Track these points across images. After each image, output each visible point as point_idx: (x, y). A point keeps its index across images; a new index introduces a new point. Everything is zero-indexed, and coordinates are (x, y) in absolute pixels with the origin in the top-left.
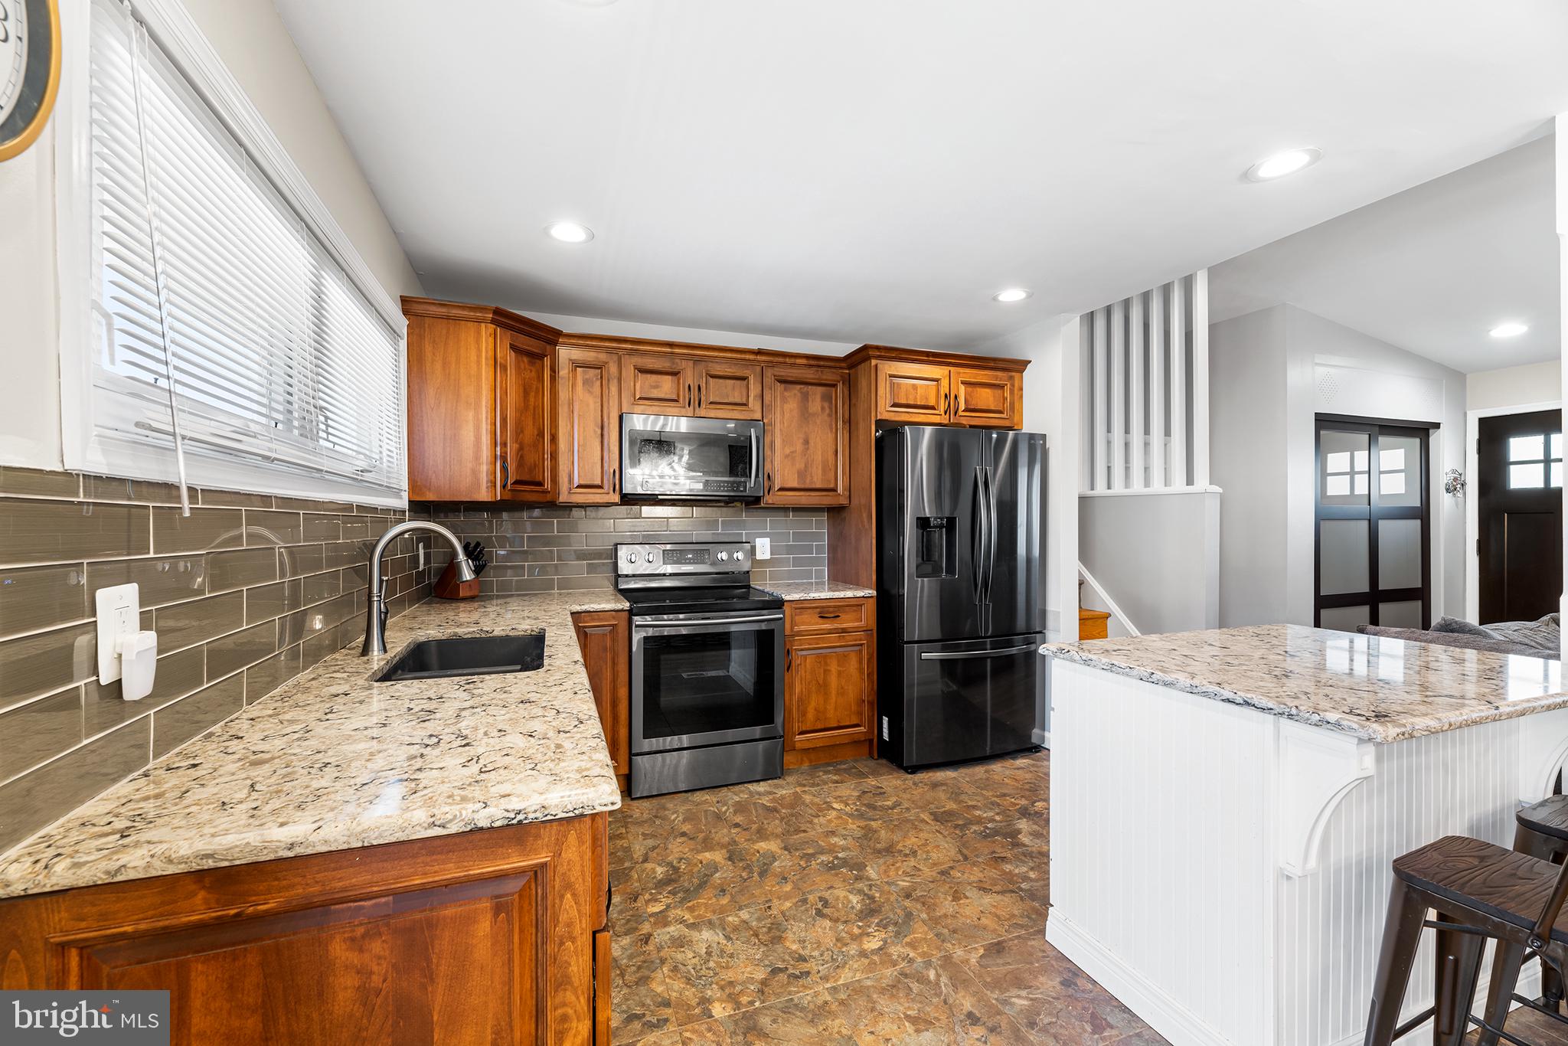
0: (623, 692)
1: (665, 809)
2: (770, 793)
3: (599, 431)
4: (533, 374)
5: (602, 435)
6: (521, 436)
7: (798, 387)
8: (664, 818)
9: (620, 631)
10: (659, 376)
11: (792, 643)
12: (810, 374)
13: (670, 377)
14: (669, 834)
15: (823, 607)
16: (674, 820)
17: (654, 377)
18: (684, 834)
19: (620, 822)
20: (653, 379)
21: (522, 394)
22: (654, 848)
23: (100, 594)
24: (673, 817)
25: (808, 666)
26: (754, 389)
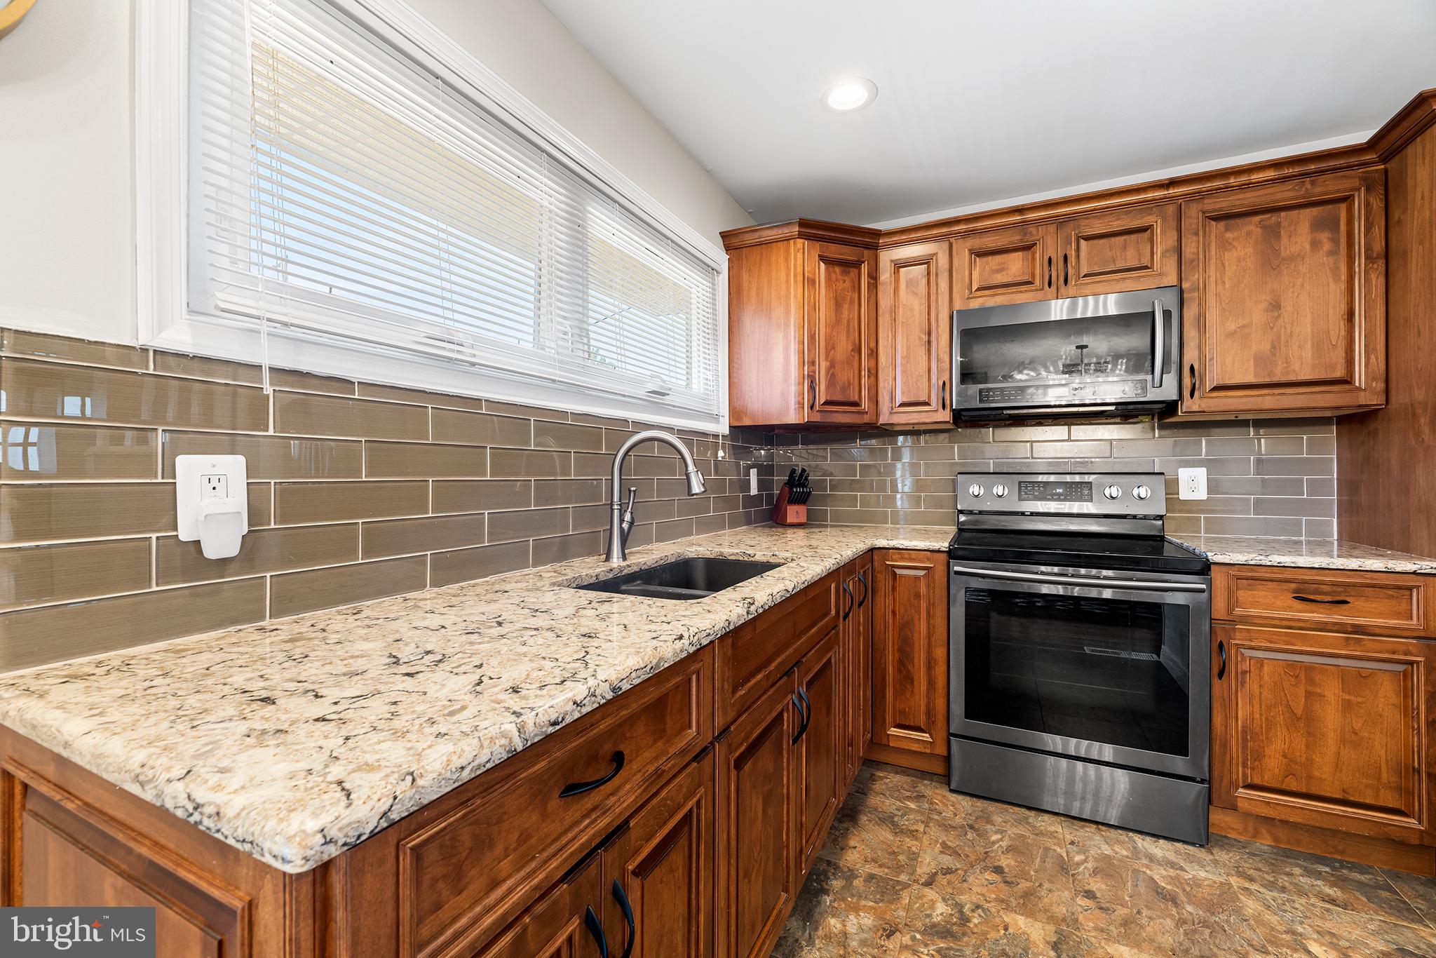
0: (940, 653)
1: (989, 821)
2: (1173, 865)
3: (925, 338)
4: (848, 284)
5: (929, 342)
6: (832, 352)
7: (1257, 219)
8: (981, 834)
9: (937, 576)
10: (1005, 256)
11: (1230, 633)
12: (1284, 193)
13: (1020, 254)
14: (978, 860)
15: (1304, 582)
16: (994, 843)
17: (998, 258)
18: (998, 870)
19: (922, 814)
20: (994, 261)
21: (833, 307)
22: (948, 871)
23: (182, 461)
24: (995, 838)
25: (1266, 677)
26: (1163, 239)
